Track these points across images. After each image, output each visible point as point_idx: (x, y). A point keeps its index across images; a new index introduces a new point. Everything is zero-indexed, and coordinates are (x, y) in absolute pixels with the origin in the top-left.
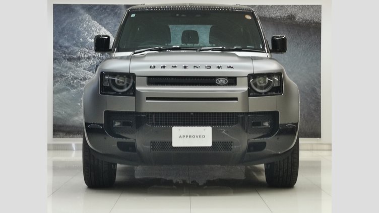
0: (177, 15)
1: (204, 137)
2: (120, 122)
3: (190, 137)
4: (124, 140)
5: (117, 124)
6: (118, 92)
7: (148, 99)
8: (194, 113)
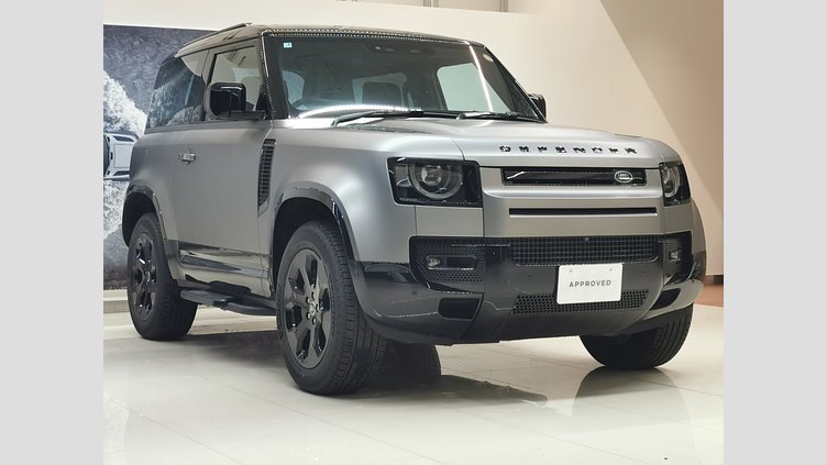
0: (378, 48)
1: (609, 283)
2: (438, 259)
3: (587, 284)
4: (453, 295)
5: (433, 263)
6: (431, 199)
7: (513, 211)
8: (591, 238)
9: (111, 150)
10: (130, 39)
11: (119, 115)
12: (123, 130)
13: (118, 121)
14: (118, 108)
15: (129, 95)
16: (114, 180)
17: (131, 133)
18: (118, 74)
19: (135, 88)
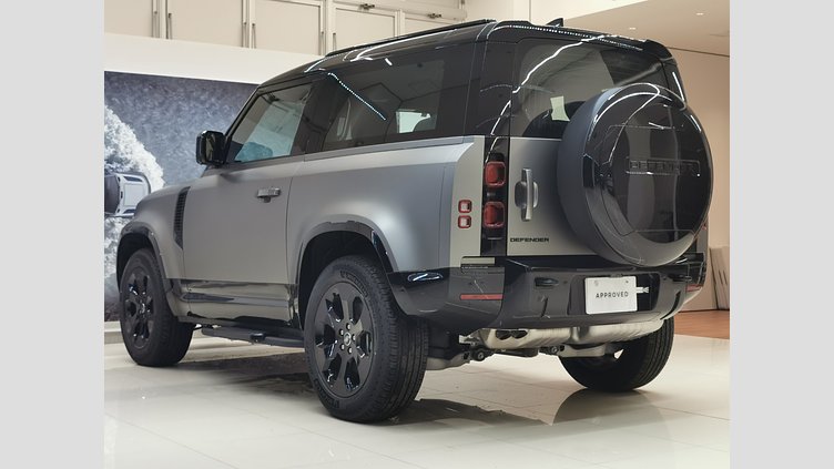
9: (122, 189)
10: (141, 86)
11: (129, 157)
12: (132, 171)
13: (128, 162)
14: (128, 150)
15: (139, 138)
16: (123, 217)
17: (140, 174)
18: (129, 118)
19: (144, 132)
